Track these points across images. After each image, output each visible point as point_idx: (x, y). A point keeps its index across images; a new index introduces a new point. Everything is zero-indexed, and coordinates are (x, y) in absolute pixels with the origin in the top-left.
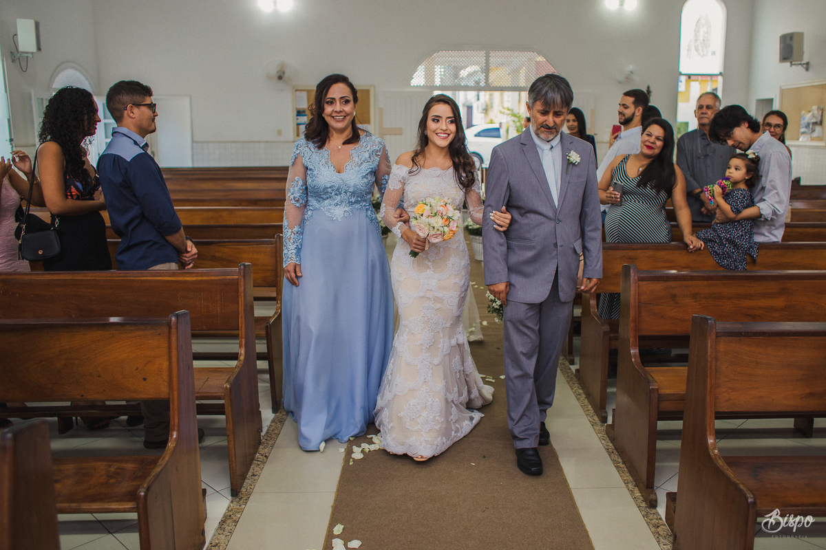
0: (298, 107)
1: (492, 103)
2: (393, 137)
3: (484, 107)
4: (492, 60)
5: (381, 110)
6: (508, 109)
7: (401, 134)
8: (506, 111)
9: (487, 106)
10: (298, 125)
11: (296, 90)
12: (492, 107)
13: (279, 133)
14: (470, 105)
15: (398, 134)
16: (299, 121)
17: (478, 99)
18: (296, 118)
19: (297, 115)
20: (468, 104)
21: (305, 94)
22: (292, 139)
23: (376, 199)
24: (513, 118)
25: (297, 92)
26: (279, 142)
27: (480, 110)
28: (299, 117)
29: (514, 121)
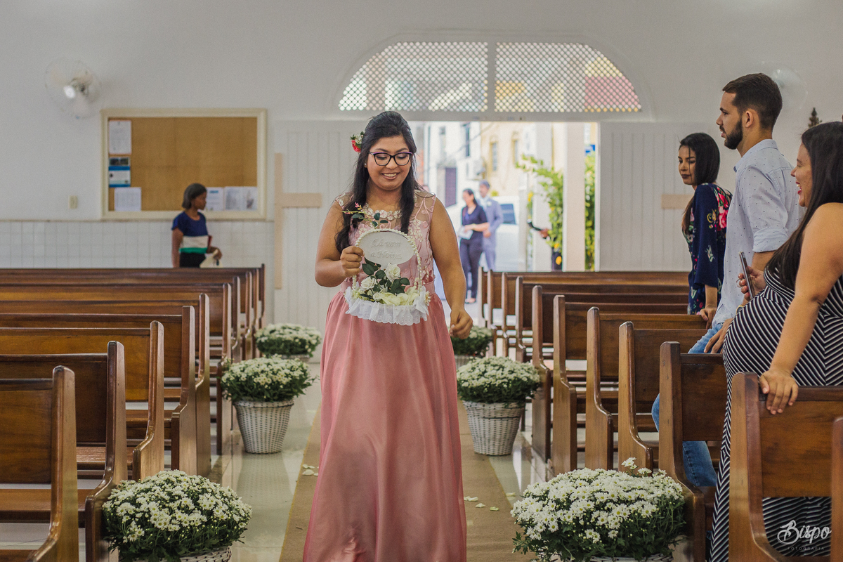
0: (112, 152)
1: (494, 161)
2: (303, 211)
3: (479, 169)
4: (503, 66)
5: (279, 158)
6: (534, 161)
7: (318, 207)
8: (529, 164)
9: (485, 166)
10: (112, 187)
11: (110, 119)
12: (495, 169)
13: (75, 202)
14: (452, 166)
15: (313, 207)
16: (114, 180)
17: (468, 154)
18: (107, 172)
19: (110, 169)
20: (447, 164)
21: (127, 126)
22: (99, 216)
23: (267, 333)
24: (542, 179)
25: (113, 123)
26: (72, 221)
27: (472, 175)
28: (113, 172)
29: (544, 185)
